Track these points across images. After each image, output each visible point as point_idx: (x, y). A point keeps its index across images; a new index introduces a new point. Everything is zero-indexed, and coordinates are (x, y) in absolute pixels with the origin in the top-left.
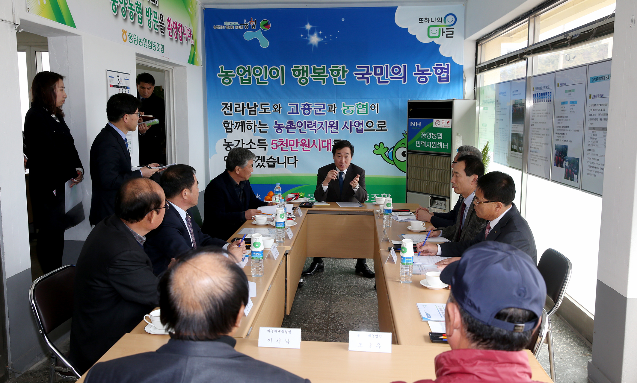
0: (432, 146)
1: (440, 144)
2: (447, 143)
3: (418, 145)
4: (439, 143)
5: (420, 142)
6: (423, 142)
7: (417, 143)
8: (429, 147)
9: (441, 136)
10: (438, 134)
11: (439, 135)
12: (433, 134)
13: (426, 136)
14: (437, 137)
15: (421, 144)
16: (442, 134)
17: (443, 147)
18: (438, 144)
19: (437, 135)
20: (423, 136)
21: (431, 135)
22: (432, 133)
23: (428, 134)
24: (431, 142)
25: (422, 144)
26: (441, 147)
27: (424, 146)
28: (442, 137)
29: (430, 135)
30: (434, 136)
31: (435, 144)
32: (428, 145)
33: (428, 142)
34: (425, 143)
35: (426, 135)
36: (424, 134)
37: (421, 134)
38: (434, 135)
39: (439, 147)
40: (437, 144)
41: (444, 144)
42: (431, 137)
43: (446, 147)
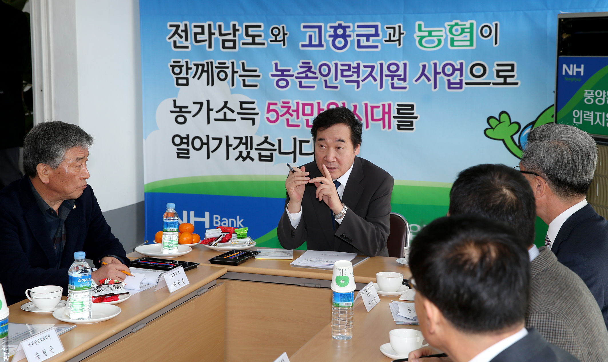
0: (606, 122)
3: (578, 119)
5: (581, 111)
6: (588, 112)
7: (576, 113)
8: (601, 124)
12: (607, 95)
13: (595, 98)
15: (583, 118)
20: (589, 98)
21: (604, 96)
23: (599, 93)
24: (604, 114)
25: (585, 117)
27: (590, 122)
29: (602, 97)
32: (598, 120)
33: (598, 114)
34: (592, 116)
35: (595, 95)
36: (590, 93)
37: (585, 92)
42: (606, 100)
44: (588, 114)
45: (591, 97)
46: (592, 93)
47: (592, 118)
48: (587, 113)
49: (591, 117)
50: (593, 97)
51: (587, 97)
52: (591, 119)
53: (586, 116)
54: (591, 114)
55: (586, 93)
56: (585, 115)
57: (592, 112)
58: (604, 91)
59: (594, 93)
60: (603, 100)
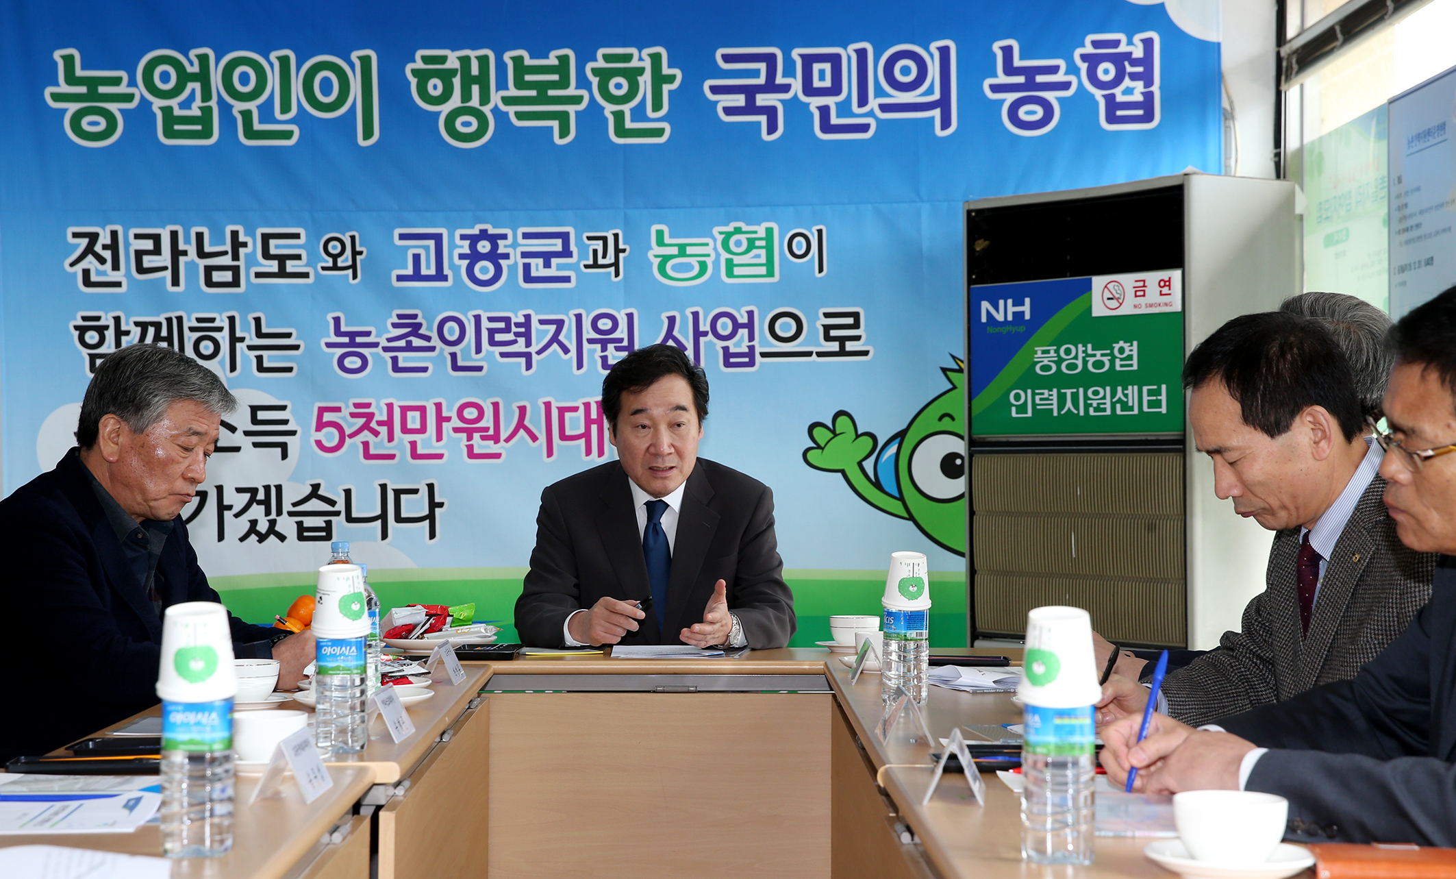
0: (1087, 406)
1: (1126, 396)
2: (1164, 387)
3: (1022, 409)
4: (1125, 388)
5: (1029, 392)
6: (1046, 392)
7: (1017, 397)
8: (1076, 412)
9: (1130, 358)
10: (1117, 346)
11: (1122, 350)
12: (1090, 351)
13: (1059, 362)
14: (1112, 362)
15: (1034, 405)
16: (1135, 343)
17: (1145, 409)
18: (1119, 394)
19: (1112, 354)
20: (1046, 362)
21: (1081, 355)
22: (1089, 346)
23: (1068, 351)
24: (1081, 390)
25: (1038, 401)
26: (1132, 409)
27: (1052, 409)
28: (1135, 362)
29: (1076, 357)
30: (1098, 357)
31: (1104, 398)
32: (1069, 404)
33: (1069, 392)
34: (1055, 397)
35: (1059, 356)
36: (1048, 352)
37: (1036, 352)
38: (1098, 353)
39: (1125, 407)
40: (1113, 394)
41: (1150, 393)
42: (1085, 362)
43: (1157, 404)
44: (1046, 396)
45: (1049, 361)
46: (1052, 352)
47: (1055, 402)
48: (1043, 394)
49: (1052, 400)
50: (1056, 359)
51: (1042, 361)
52: (1052, 404)
53: (1041, 399)
54: (1052, 395)
55: (1039, 352)
56: (1037, 398)
57: (1055, 390)
58: (1080, 346)
59: (1057, 351)
60: (1080, 363)
